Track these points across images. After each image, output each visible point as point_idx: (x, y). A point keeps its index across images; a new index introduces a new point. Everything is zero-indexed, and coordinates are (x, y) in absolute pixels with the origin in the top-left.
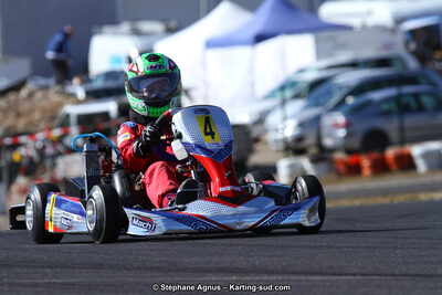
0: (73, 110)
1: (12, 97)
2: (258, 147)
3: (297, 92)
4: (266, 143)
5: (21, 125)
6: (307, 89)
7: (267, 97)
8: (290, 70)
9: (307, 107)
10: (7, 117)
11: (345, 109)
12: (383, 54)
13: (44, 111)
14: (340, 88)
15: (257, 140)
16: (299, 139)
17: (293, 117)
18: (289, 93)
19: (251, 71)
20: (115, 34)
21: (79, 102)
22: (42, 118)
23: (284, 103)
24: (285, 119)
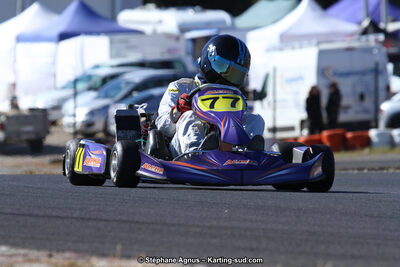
2: (53, 129)
4: (61, 126)
6: (99, 83)
7: (64, 88)
9: (98, 97)
11: (130, 101)
12: (167, 57)
14: (128, 83)
15: (54, 123)
16: (89, 124)
17: (83, 105)
18: (81, 86)
19: (54, 63)
23: (75, 94)
24: (75, 107)
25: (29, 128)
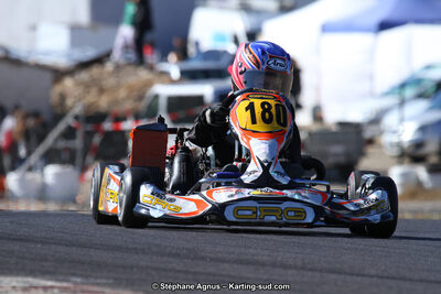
0: (164, 91)
1: (95, 71)
2: (371, 150)
3: (423, 90)
4: (381, 146)
5: (103, 103)
6: (434, 89)
7: (387, 94)
8: (416, 66)
9: (432, 108)
10: (88, 93)
13: (131, 89)
15: (371, 142)
16: (418, 145)
17: (412, 119)
18: (409, 92)
20: (222, 8)
21: (173, 82)
22: (128, 97)
23: (402, 103)
24: (402, 120)
25: (337, 149)
